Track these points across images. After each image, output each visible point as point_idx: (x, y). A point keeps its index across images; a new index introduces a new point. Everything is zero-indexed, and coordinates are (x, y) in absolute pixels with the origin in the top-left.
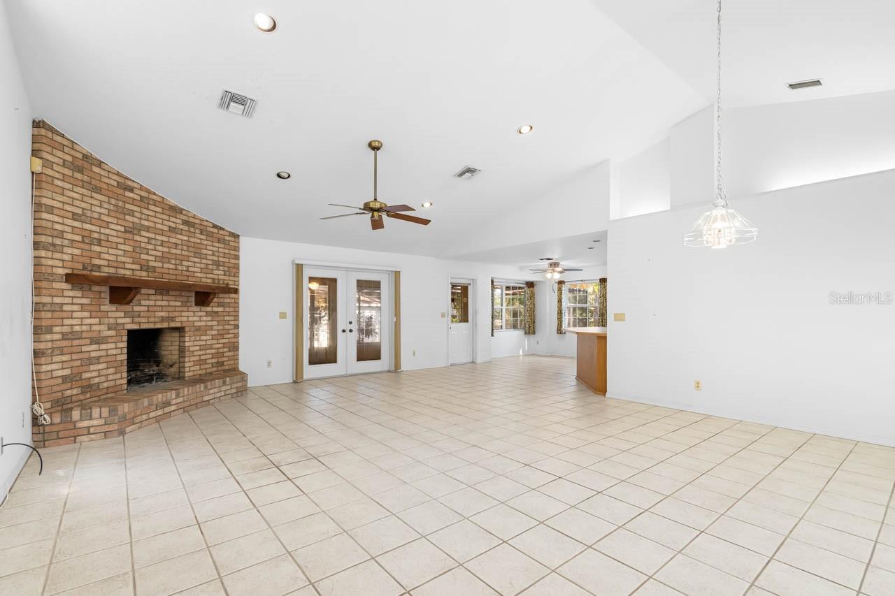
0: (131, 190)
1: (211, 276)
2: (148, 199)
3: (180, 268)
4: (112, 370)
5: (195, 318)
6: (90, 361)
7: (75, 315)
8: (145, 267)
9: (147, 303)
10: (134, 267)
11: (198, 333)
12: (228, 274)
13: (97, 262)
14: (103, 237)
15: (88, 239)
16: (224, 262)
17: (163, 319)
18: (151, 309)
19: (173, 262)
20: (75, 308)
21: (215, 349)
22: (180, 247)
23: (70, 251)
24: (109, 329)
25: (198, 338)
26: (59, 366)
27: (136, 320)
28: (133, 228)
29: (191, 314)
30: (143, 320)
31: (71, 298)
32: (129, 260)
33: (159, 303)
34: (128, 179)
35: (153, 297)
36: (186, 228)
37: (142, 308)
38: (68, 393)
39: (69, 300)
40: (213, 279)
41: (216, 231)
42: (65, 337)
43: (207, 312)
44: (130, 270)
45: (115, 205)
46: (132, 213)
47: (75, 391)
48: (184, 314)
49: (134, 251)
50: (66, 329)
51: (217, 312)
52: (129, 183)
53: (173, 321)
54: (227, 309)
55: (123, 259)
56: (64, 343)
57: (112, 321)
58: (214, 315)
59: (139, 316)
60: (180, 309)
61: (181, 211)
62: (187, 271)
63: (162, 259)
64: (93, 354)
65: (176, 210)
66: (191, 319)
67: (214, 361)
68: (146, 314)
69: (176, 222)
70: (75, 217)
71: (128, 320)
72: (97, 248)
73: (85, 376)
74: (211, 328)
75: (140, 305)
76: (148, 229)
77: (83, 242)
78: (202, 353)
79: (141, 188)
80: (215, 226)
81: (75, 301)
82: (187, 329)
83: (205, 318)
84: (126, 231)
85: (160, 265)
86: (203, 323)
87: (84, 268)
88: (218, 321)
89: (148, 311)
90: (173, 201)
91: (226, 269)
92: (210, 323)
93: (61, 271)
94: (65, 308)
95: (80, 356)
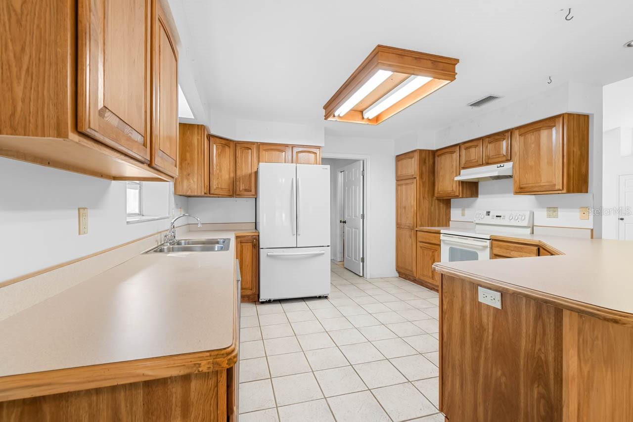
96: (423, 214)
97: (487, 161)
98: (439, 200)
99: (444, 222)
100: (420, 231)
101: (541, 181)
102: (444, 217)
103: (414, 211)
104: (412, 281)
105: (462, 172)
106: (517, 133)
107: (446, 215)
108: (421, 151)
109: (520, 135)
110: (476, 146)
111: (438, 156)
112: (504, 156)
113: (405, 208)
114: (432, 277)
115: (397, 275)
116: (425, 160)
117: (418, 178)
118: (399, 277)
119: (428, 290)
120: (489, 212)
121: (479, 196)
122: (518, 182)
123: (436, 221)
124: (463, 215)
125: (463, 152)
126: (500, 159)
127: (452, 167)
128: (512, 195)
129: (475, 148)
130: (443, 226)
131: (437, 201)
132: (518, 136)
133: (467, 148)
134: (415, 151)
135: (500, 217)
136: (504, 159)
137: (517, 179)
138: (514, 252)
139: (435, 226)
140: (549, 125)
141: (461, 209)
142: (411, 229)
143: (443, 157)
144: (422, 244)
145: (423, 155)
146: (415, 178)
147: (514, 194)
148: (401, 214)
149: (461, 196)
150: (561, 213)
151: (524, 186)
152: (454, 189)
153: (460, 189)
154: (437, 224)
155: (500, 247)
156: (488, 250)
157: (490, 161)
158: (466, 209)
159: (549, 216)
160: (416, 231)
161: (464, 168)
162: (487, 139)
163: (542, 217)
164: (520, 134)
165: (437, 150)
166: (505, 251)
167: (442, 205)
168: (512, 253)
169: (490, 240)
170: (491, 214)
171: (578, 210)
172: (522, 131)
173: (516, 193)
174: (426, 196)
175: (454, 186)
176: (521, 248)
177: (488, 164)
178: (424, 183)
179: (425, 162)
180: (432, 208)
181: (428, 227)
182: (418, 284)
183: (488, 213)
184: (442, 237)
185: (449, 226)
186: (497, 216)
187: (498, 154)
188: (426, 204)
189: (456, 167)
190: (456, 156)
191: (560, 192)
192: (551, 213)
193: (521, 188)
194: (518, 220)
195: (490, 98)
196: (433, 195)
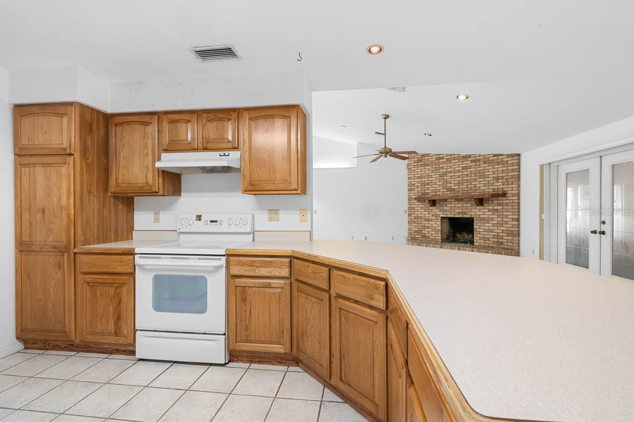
0: (443, 158)
1: (491, 187)
2: (451, 158)
3: (470, 186)
4: (434, 232)
5: (480, 213)
6: (425, 227)
7: (419, 211)
8: (450, 190)
9: (450, 205)
10: (444, 190)
11: (483, 222)
12: (506, 183)
13: (427, 191)
14: (429, 182)
15: (424, 184)
16: (503, 177)
17: (459, 213)
18: (452, 208)
19: (465, 184)
20: (419, 208)
21: (496, 232)
22: (470, 175)
23: (417, 190)
24: (432, 216)
25: (482, 225)
26: (414, 227)
27: (445, 213)
28: (443, 174)
29: (478, 210)
30: (448, 213)
31: (418, 205)
32: (441, 188)
33: (457, 205)
34: (441, 154)
35: (454, 203)
36: (474, 164)
37: (448, 208)
38: (417, 236)
39: (417, 206)
40: (494, 189)
41: (496, 158)
42: (415, 218)
43: (489, 209)
44: (442, 192)
45: (435, 168)
46: (443, 168)
47: (419, 236)
48: (473, 210)
49: (444, 184)
50: (416, 215)
51: (497, 209)
52: (441, 156)
53: (465, 214)
54: (506, 207)
55: (438, 188)
56: (415, 220)
57: (434, 213)
58: (494, 211)
59: (446, 211)
60: (470, 208)
61: (470, 156)
62: (475, 187)
63: (458, 184)
64: (426, 225)
65: (466, 157)
66: (477, 213)
67: (495, 240)
68: (450, 211)
69: (468, 163)
70: (418, 178)
71: (441, 213)
72: (428, 186)
73: (423, 232)
74: (493, 219)
75: (447, 207)
76: (450, 172)
77: (422, 185)
78: (485, 233)
79: (447, 155)
80: (495, 155)
81: (419, 206)
82: (475, 219)
83: (487, 213)
84: (440, 177)
85: (457, 187)
86: (487, 216)
87: (422, 194)
88: (498, 215)
89: (451, 209)
90: (465, 154)
91: (504, 180)
92: (491, 216)
93: (414, 197)
94: (416, 208)
95: (421, 225)
96: (88, 222)
97: (205, 145)
98: (116, 197)
99: (125, 233)
100: (83, 253)
101: (276, 178)
102: (125, 224)
103: (69, 217)
104: (61, 349)
105: (164, 156)
106: (246, 116)
107: (127, 222)
108: (83, 107)
109: (249, 119)
110: (188, 121)
111: (116, 125)
112: (230, 141)
113: (43, 211)
114: (116, 332)
115: (20, 346)
116: (91, 125)
117: (77, 156)
118: (26, 348)
119: (105, 356)
120: (200, 216)
121: (182, 194)
122: (248, 177)
123: (112, 233)
124: (157, 220)
125: (166, 127)
126: (224, 145)
127: (146, 146)
128: (240, 194)
129: (187, 123)
130: (122, 240)
131: (112, 199)
132: (247, 119)
133: (172, 122)
134: (71, 104)
135: (216, 222)
136: (230, 145)
137: (247, 173)
138: (260, 269)
139: (111, 242)
140: (283, 114)
141: (153, 212)
142: (62, 250)
143: (128, 128)
144: (88, 278)
145: (88, 117)
146: (71, 155)
147: (243, 193)
148: (31, 224)
149: (161, 193)
150: (282, 215)
151: (256, 183)
152: (150, 182)
153: (161, 182)
154: (113, 238)
155: (242, 264)
156: (224, 270)
157: (209, 146)
158: (161, 212)
159: (271, 220)
160: (75, 253)
161: (166, 151)
162: (205, 115)
163: (263, 221)
164: (250, 117)
165: (114, 115)
166: (247, 268)
167: (120, 206)
168: (257, 271)
169: (224, 256)
170: (202, 218)
171: (298, 212)
172: (253, 115)
173: (246, 191)
174: (94, 189)
175: (150, 176)
176: (270, 262)
177: (206, 149)
178: (89, 166)
179: (91, 131)
180: (105, 210)
181: (98, 243)
182: (79, 351)
183: (199, 218)
184: (138, 260)
185: (132, 239)
186: (211, 221)
187: (223, 139)
188: (93, 205)
189: (153, 148)
190: (152, 129)
191: (295, 192)
192: (272, 215)
193: (253, 185)
194: (240, 225)
195: (228, 52)
196: (106, 188)
